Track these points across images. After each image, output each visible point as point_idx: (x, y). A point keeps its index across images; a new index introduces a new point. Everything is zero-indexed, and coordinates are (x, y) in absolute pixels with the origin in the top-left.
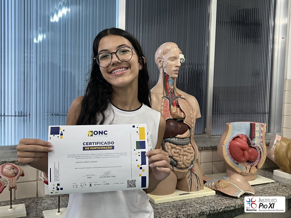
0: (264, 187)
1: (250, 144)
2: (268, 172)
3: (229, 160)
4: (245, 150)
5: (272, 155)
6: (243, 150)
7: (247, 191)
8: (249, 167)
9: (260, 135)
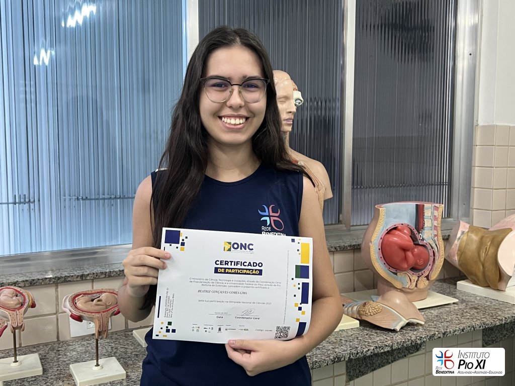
0: (441, 310)
1: (416, 239)
2: (448, 285)
3: (380, 267)
4: (408, 250)
5: (454, 256)
6: (404, 249)
7: (412, 320)
8: (415, 278)
9: (432, 224)
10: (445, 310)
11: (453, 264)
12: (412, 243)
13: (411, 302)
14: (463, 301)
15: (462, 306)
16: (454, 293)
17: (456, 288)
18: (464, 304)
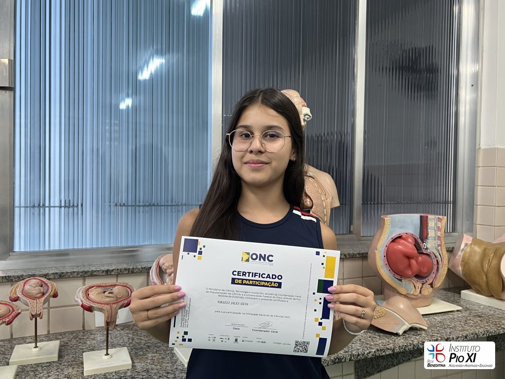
0: (445, 317)
2: (453, 294)
5: (458, 267)
7: (415, 325)
8: (419, 285)
9: (436, 234)
10: (449, 317)
11: (457, 273)
12: (416, 251)
13: (415, 307)
14: (466, 309)
15: (466, 314)
16: (458, 301)
17: (460, 297)
18: (468, 312)
